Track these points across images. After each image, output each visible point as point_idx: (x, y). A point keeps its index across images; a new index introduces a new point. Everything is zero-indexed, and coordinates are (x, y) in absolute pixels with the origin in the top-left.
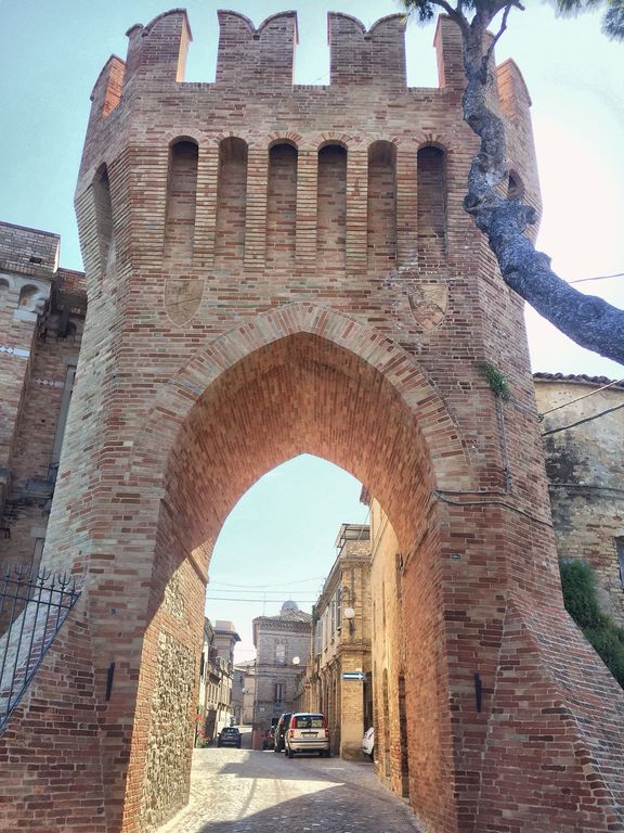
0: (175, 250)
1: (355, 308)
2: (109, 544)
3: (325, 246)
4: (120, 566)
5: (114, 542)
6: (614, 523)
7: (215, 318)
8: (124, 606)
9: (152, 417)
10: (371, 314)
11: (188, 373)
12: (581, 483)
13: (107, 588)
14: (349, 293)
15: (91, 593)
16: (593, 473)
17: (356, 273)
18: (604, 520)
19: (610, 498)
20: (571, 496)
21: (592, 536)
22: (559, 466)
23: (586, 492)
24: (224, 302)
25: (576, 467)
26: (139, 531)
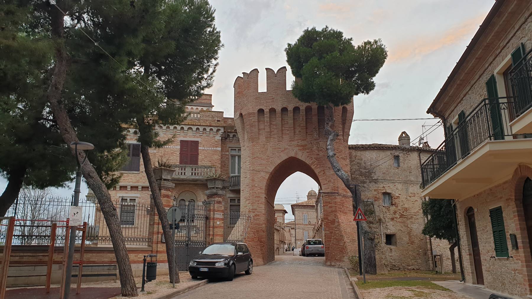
0: (261, 137)
1: (303, 149)
2: (255, 207)
3: (296, 133)
4: (258, 211)
5: (256, 206)
6: (382, 189)
7: (272, 154)
8: (260, 219)
9: (261, 179)
10: (307, 151)
11: (267, 168)
12: (373, 178)
13: (256, 215)
14: (302, 146)
15: (253, 216)
16: (377, 175)
17: (303, 140)
18: (379, 188)
19: (381, 182)
20: (370, 182)
21: (376, 193)
22: (367, 174)
23: (375, 181)
24: (273, 150)
25: (372, 174)
26: (261, 204)
